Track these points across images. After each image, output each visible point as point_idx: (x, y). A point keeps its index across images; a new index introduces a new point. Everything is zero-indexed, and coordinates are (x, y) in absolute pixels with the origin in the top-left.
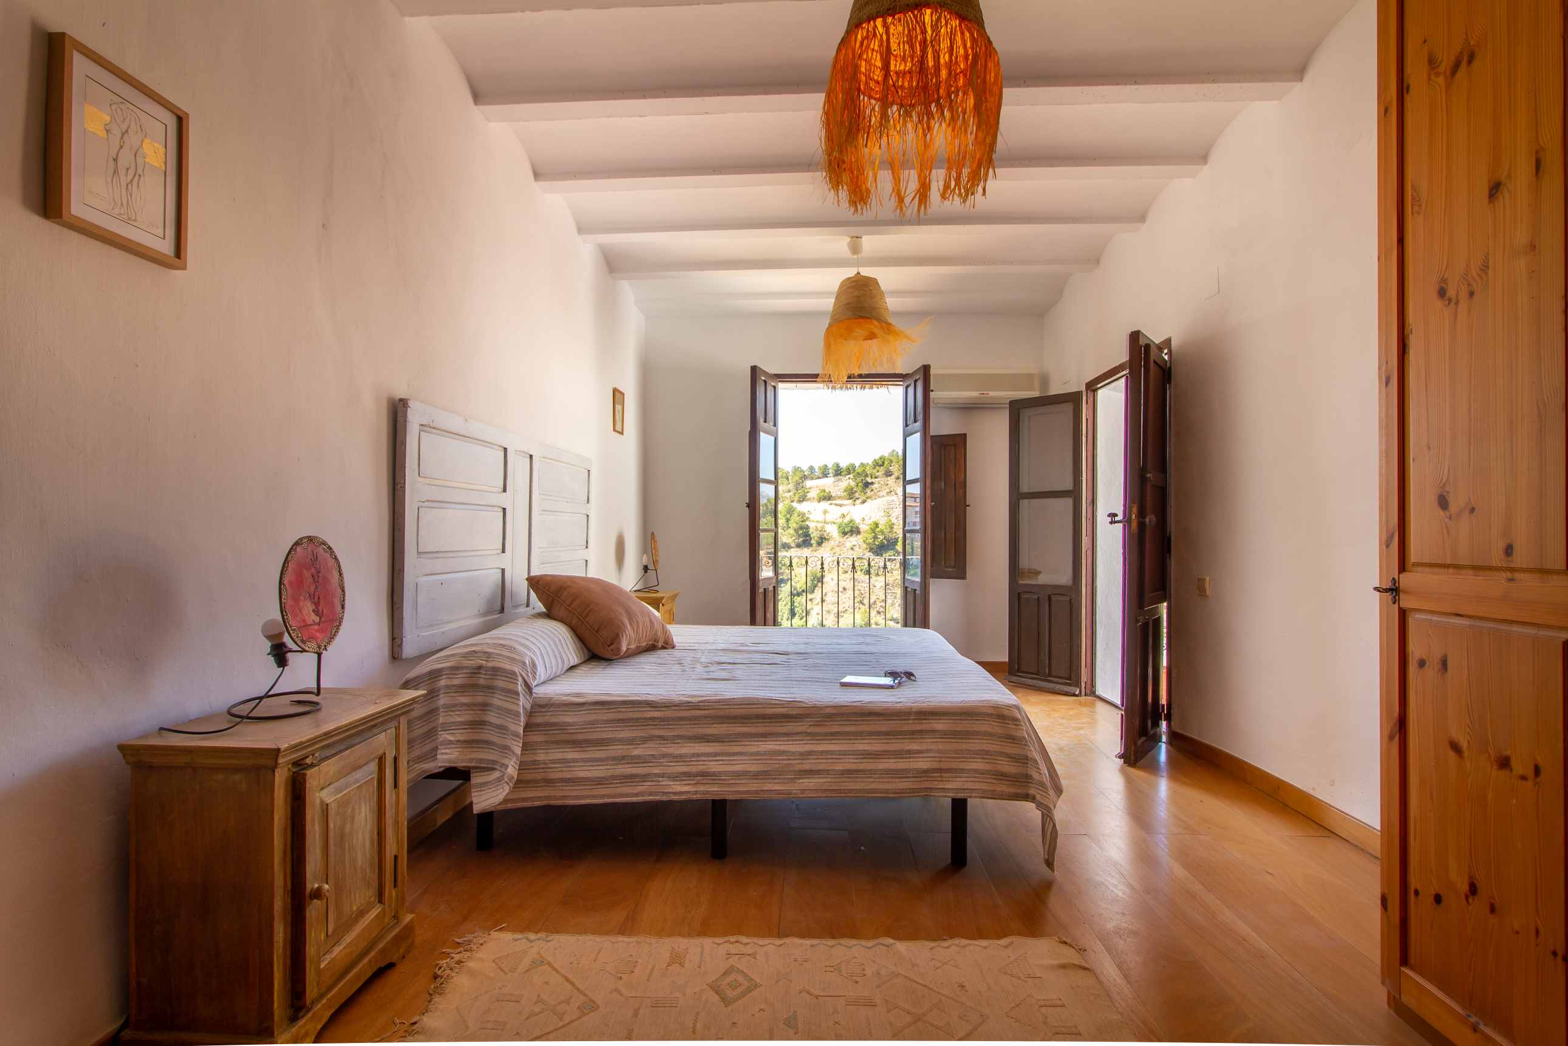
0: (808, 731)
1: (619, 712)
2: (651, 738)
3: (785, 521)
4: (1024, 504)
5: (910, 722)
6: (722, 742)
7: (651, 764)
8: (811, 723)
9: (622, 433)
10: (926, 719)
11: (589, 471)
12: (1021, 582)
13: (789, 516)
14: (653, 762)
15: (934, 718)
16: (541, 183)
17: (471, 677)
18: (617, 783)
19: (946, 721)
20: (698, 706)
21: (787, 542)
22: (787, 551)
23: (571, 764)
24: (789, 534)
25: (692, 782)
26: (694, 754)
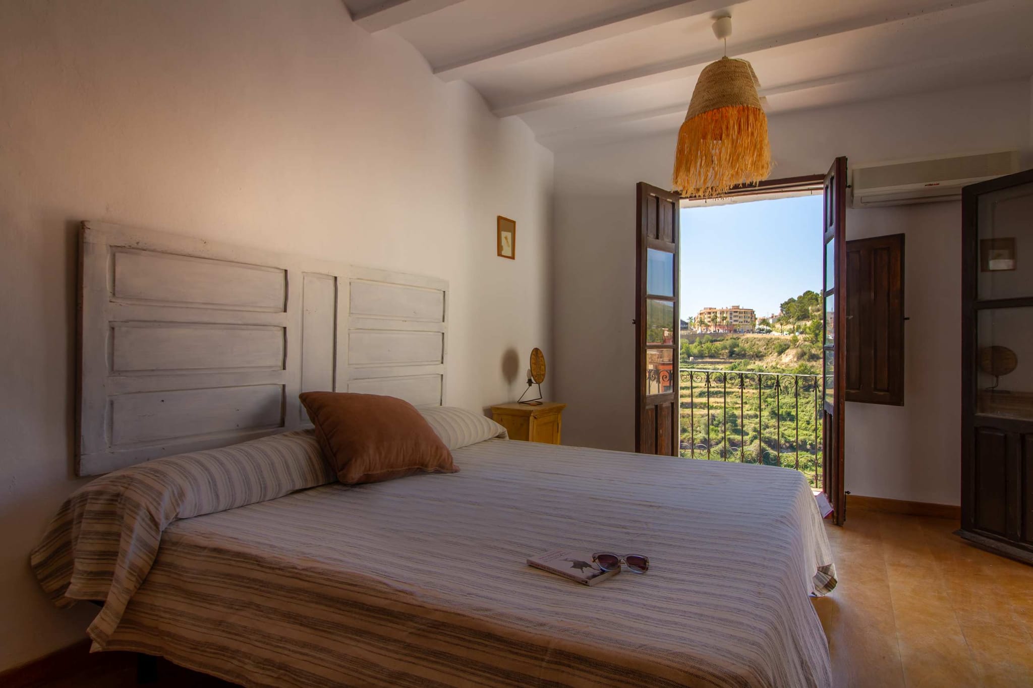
0: (408, 641)
1: (230, 565)
2: (248, 605)
3: (813, 336)
4: (985, 316)
5: (544, 664)
6: (316, 629)
7: (241, 639)
8: (413, 630)
9: (513, 258)
10: (569, 666)
11: (444, 292)
12: (979, 414)
13: (817, 332)
14: (243, 637)
15: (582, 667)
16: (360, 21)
17: (110, 504)
18: (211, 653)
19: (598, 679)
20: (300, 574)
21: (816, 353)
22: (815, 361)
23: (178, 618)
24: (818, 347)
25: (273, 674)
26: (282, 638)
